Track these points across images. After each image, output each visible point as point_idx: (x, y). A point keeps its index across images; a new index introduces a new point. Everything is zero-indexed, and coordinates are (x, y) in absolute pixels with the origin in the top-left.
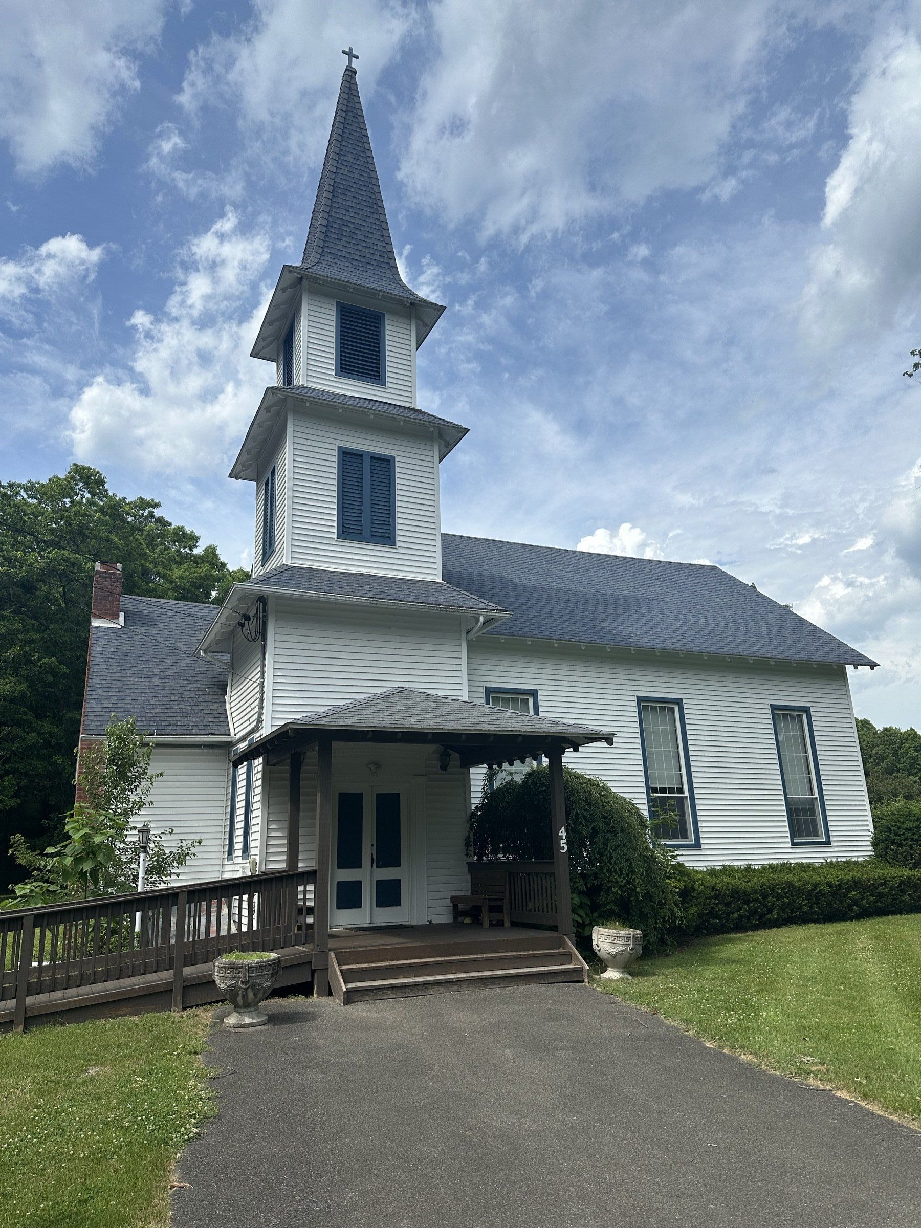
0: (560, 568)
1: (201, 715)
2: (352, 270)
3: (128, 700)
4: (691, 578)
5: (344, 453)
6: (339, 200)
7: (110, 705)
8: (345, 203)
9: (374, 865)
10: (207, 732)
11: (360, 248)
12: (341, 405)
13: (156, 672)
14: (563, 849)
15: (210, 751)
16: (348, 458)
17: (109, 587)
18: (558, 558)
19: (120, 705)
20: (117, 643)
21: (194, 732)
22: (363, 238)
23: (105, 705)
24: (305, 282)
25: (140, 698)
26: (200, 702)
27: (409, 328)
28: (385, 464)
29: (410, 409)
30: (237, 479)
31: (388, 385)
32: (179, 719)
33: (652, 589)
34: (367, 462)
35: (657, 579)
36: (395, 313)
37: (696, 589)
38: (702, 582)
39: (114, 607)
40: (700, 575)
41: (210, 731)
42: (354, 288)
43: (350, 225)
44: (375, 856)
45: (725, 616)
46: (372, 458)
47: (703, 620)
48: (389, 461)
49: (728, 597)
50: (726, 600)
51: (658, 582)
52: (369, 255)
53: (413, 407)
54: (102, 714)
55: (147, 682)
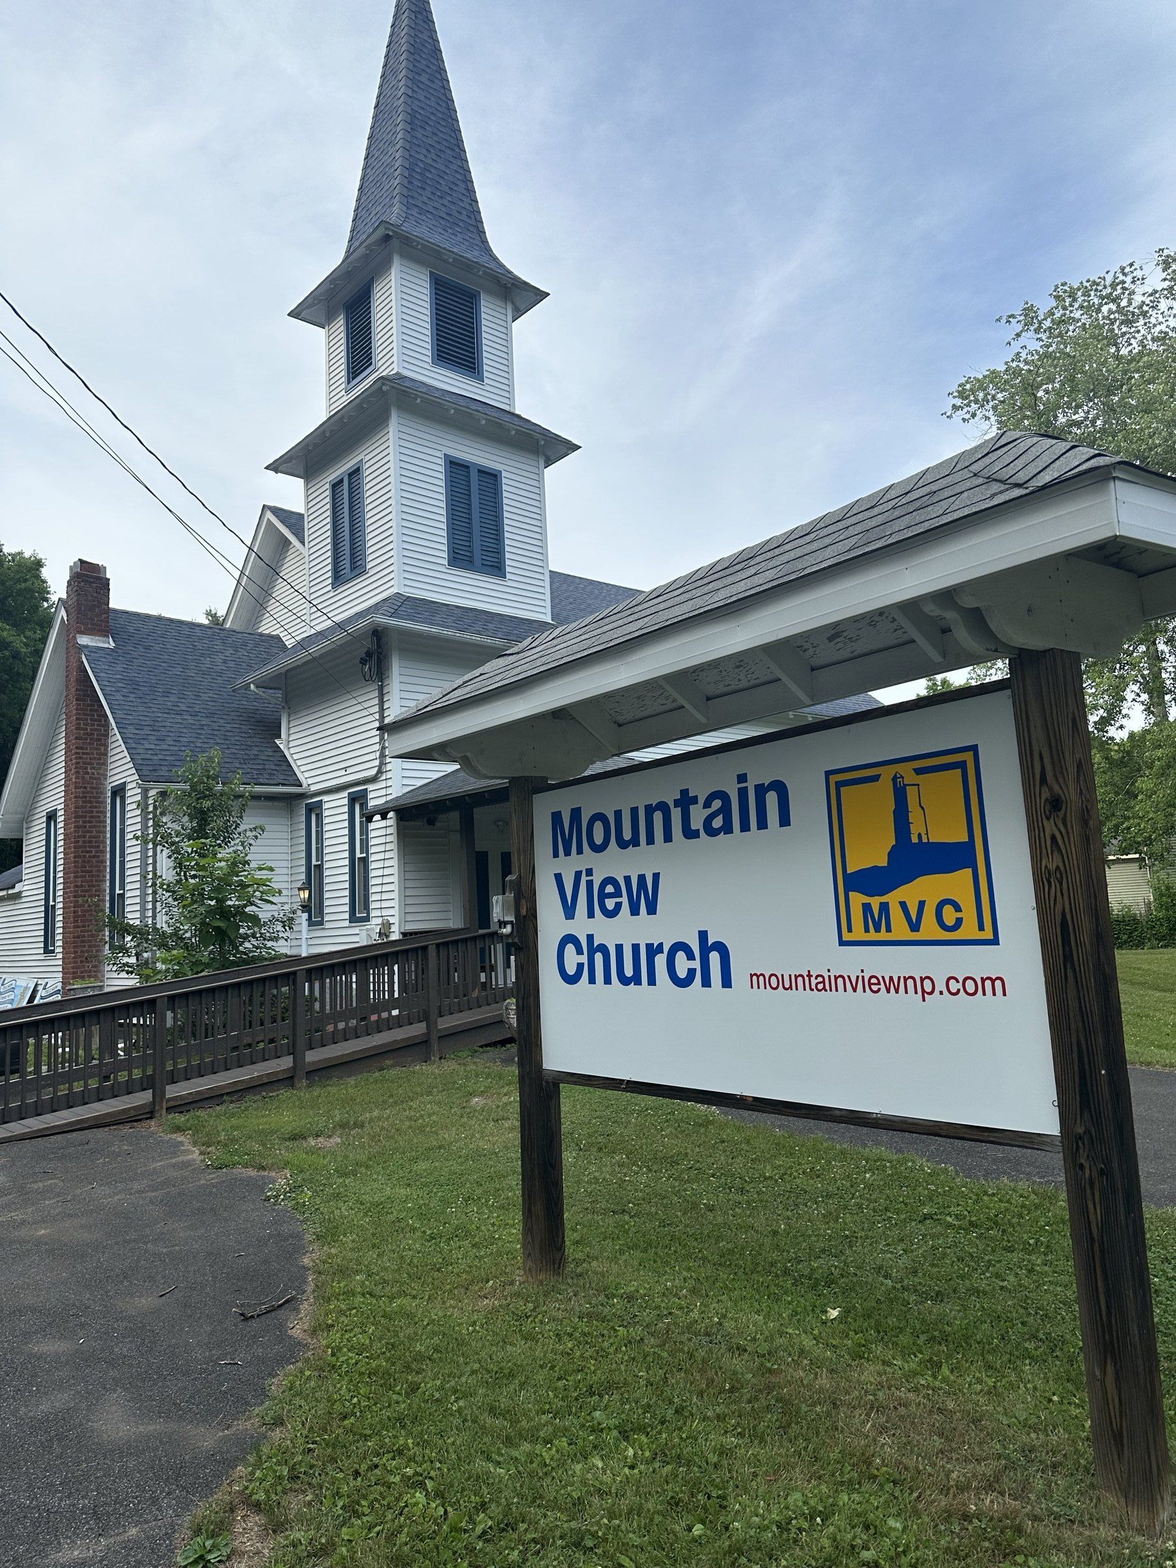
1: (260, 761)
2: (441, 230)
5: (451, 462)
6: (419, 136)
7: (152, 747)
8: (424, 139)
10: (275, 782)
11: (446, 202)
12: (454, 406)
13: (183, 707)
15: (270, 804)
16: (456, 469)
17: (95, 595)
19: (164, 747)
20: (119, 668)
22: (447, 190)
23: (147, 746)
24: (395, 242)
25: (181, 739)
26: (251, 746)
27: (504, 312)
28: (492, 478)
29: (509, 413)
30: (276, 473)
31: (486, 381)
34: (474, 475)
36: (490, 292)
39: (102, 621)
41: (279, 781)
42: (454, 259)
43: (432, 170)
46: (479, 471)
48: (496, 476)
52: (456, 214)
53: (512, 411)
54: (147, 756)
55: (178, 719)
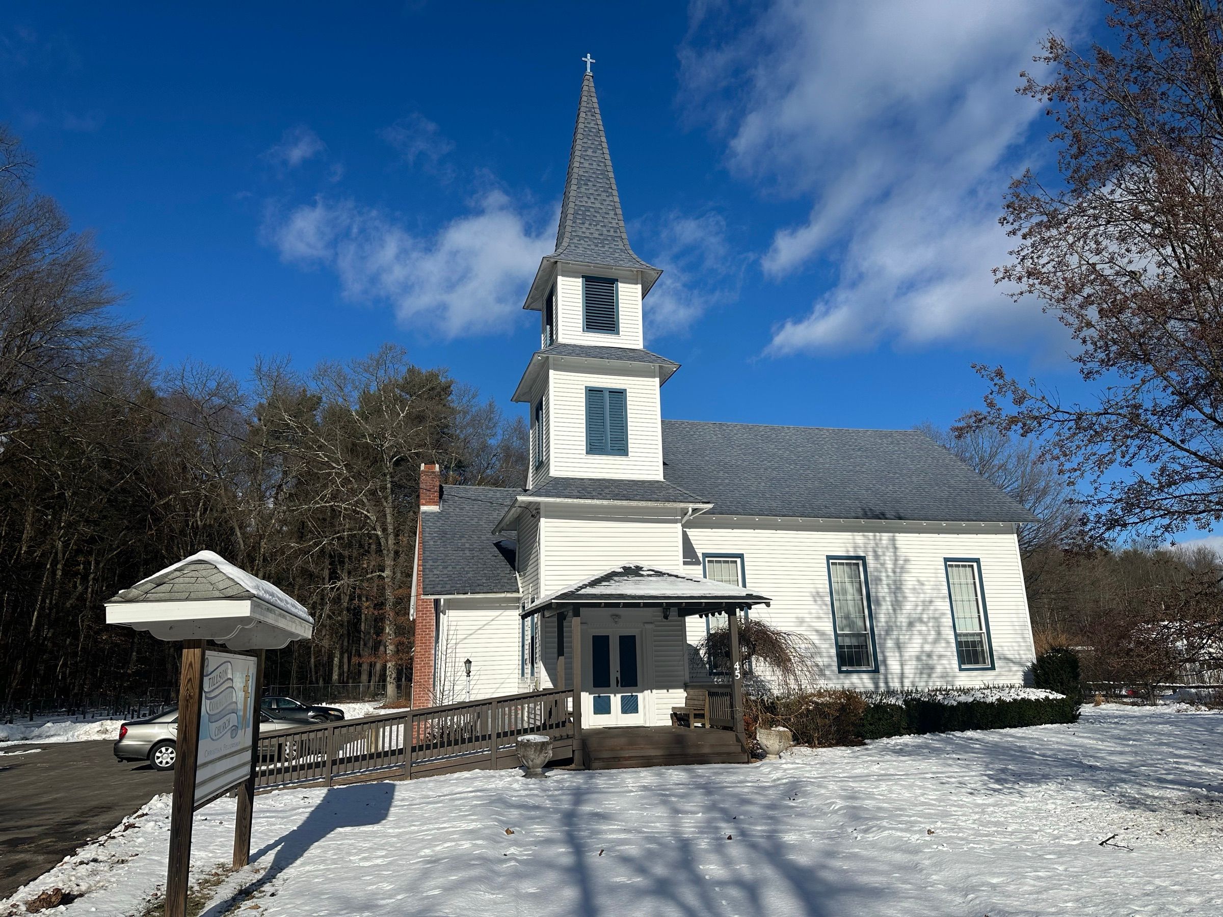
0: (773, 446)
1: (499, 577)
2: (593, 247)
3: (450, 568)
4: (892, 446)
5: (589, 390)
6: (583, 191)
7: (438, 572)
8: (586, 191)
9: (619, 685)
10: (503, 591)
11: (599, 228)
13: (467, 545)
14: (737, 676)
16: (593, 394)
17: (431, 482)
18: (774, 436)
19: (445, 572)
20: (439, 524)
21: (495, 590)
22: (601, 219)
23: (435, 572)
24: (559, 264)
25: (457, 567)
28: (619, 395)
29: (638, 350)
30: (517, 402)
31: (620, 333)
32: (484, 581)
33: (852, 460)
34: (607, 396)
35: (859, 450)
36: (625, 278)
37: (894, 457)
38: (902, 449)
39: (435, 496)
40: (902, 442)
41: (506, 590)
43: (591, 210)
44: (619, 679)
45: (912, 482)
46: (610, 392)
47: (891, 487)
48: (622, 393)
49: (922, 463)
50: (918, 466)
51: (859, 453)
52: (606, 233)
54: (433, 579)
